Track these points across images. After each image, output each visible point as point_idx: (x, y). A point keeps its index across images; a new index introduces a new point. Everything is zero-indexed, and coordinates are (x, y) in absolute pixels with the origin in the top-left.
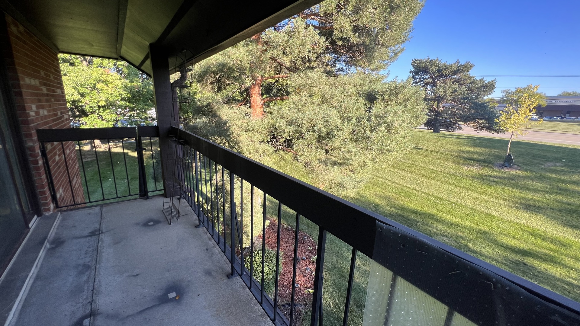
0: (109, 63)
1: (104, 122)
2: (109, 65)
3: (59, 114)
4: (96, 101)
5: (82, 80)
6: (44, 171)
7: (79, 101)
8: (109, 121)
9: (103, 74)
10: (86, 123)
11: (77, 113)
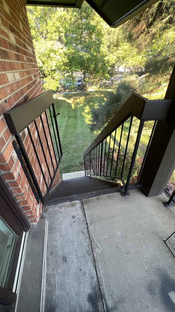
0: (56, 35)
1: (55, 81)
2: (55, 37)
3: (33, 77)
4: (50, 66)
5: (43, 51)
6: (25, 174)
7: (42, 67)
8: (57, 80)
9: (53, 45)
10: (46, 81)
11: (42, 76)
